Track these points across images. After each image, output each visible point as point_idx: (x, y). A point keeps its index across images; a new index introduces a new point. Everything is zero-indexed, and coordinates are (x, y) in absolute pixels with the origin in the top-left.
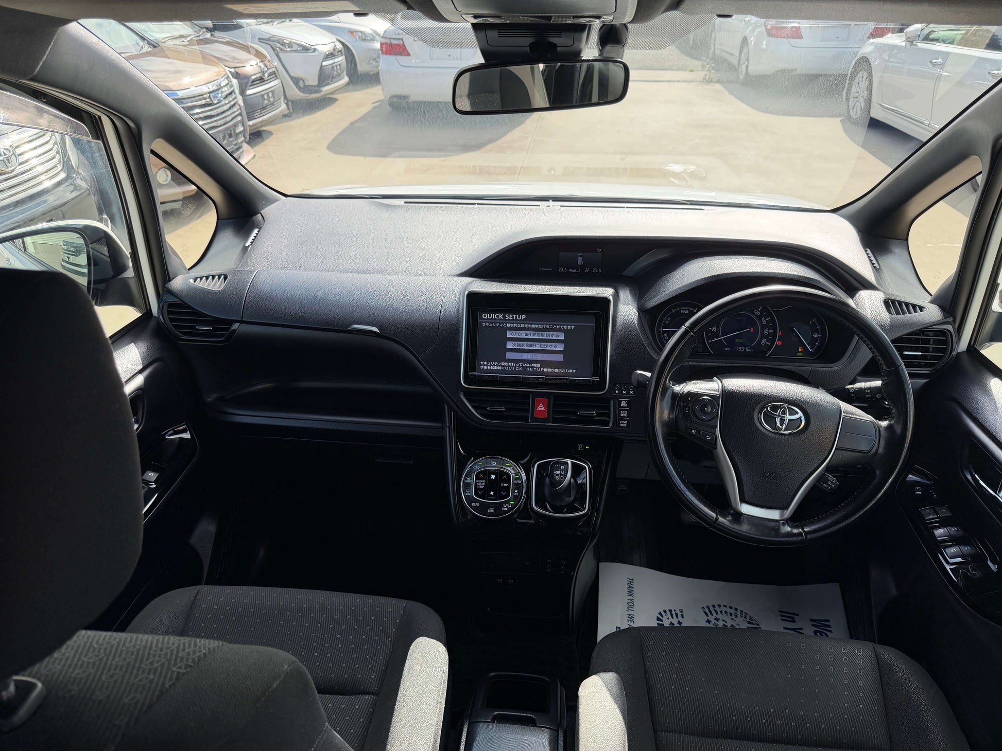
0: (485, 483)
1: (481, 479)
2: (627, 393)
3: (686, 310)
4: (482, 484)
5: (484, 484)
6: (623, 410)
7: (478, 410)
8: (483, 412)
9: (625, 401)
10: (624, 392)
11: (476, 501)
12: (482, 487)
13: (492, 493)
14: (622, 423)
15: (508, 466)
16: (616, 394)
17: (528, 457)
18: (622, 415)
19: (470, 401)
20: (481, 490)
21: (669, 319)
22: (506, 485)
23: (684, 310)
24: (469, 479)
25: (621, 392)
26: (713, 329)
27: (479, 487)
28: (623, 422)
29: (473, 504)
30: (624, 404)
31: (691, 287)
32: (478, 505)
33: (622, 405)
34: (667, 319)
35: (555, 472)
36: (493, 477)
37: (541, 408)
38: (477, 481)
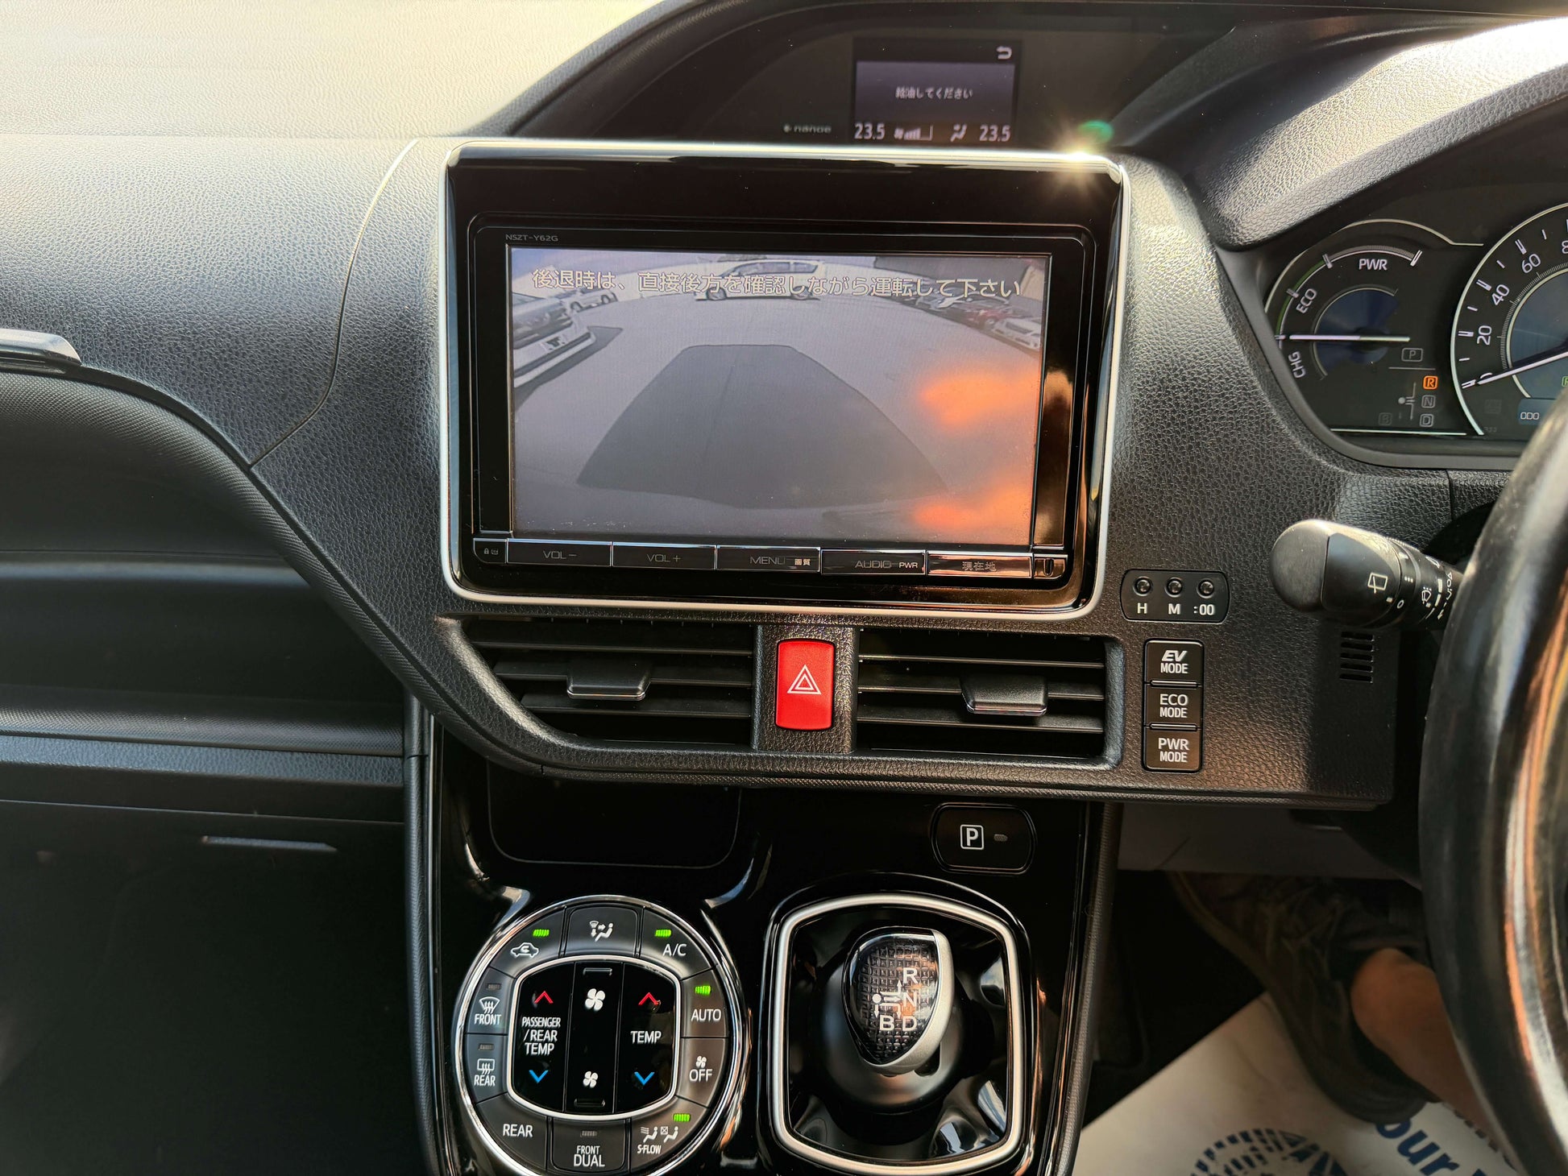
0: (561, 1031)
1: (544, 1011)
2: (1188, 613)
3: (1377, 256)
4: (543, 1036)
5: (553, 1036)
6: (1168, 690)
7: (526, 699)
8: (548, 704)
9: (1180, 648)
10: (1175, 609)
11: (527, 1117)
12: (546, 1050)
13: (591, 1079)
14: (1166, 748)
15: (659, 944)
16: (1136, 616)
17: (744, 881)
18: (1164, 712)
19: (490, 658)
20: (538, 1062)
21: (1312, 294)
22: (653, 1037)
23: (1370, 256)
24: (488, 1007)
25: (1158, 612)
26: (1482, 336)
27: (531, 1049)
28: (1173, 743)
29: (508, 1130)
30: (1173, 662)
31: (1434, 146)
32: (527, 1131)
33: (1165, 668)
34: (1302, 293)
35: (876, 998)
36: (595, 1000)
37: (805, 684)
38: (526, 1021)
